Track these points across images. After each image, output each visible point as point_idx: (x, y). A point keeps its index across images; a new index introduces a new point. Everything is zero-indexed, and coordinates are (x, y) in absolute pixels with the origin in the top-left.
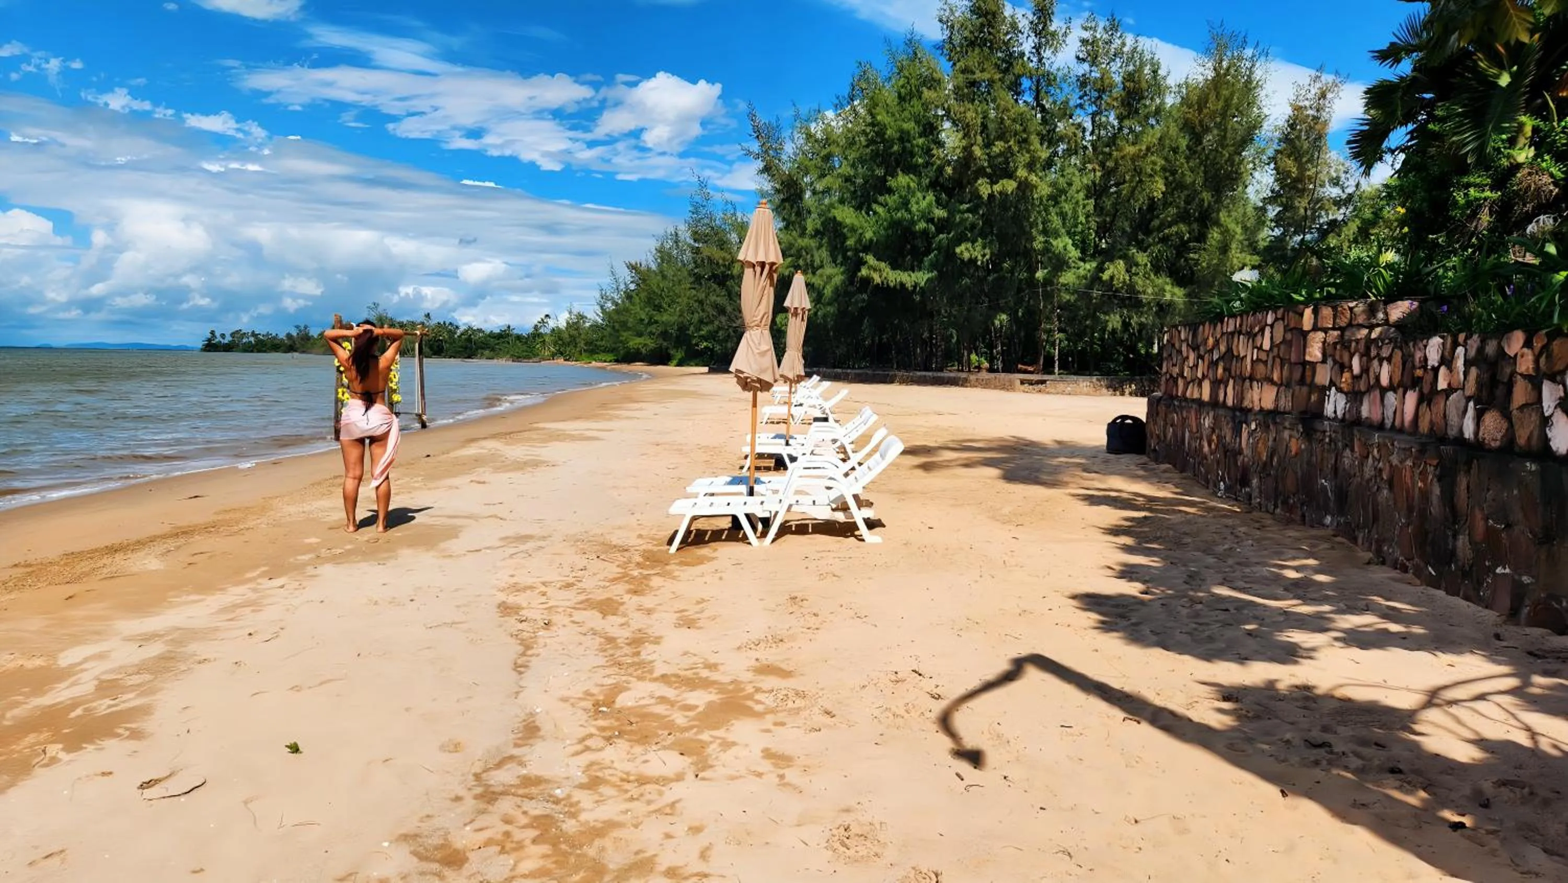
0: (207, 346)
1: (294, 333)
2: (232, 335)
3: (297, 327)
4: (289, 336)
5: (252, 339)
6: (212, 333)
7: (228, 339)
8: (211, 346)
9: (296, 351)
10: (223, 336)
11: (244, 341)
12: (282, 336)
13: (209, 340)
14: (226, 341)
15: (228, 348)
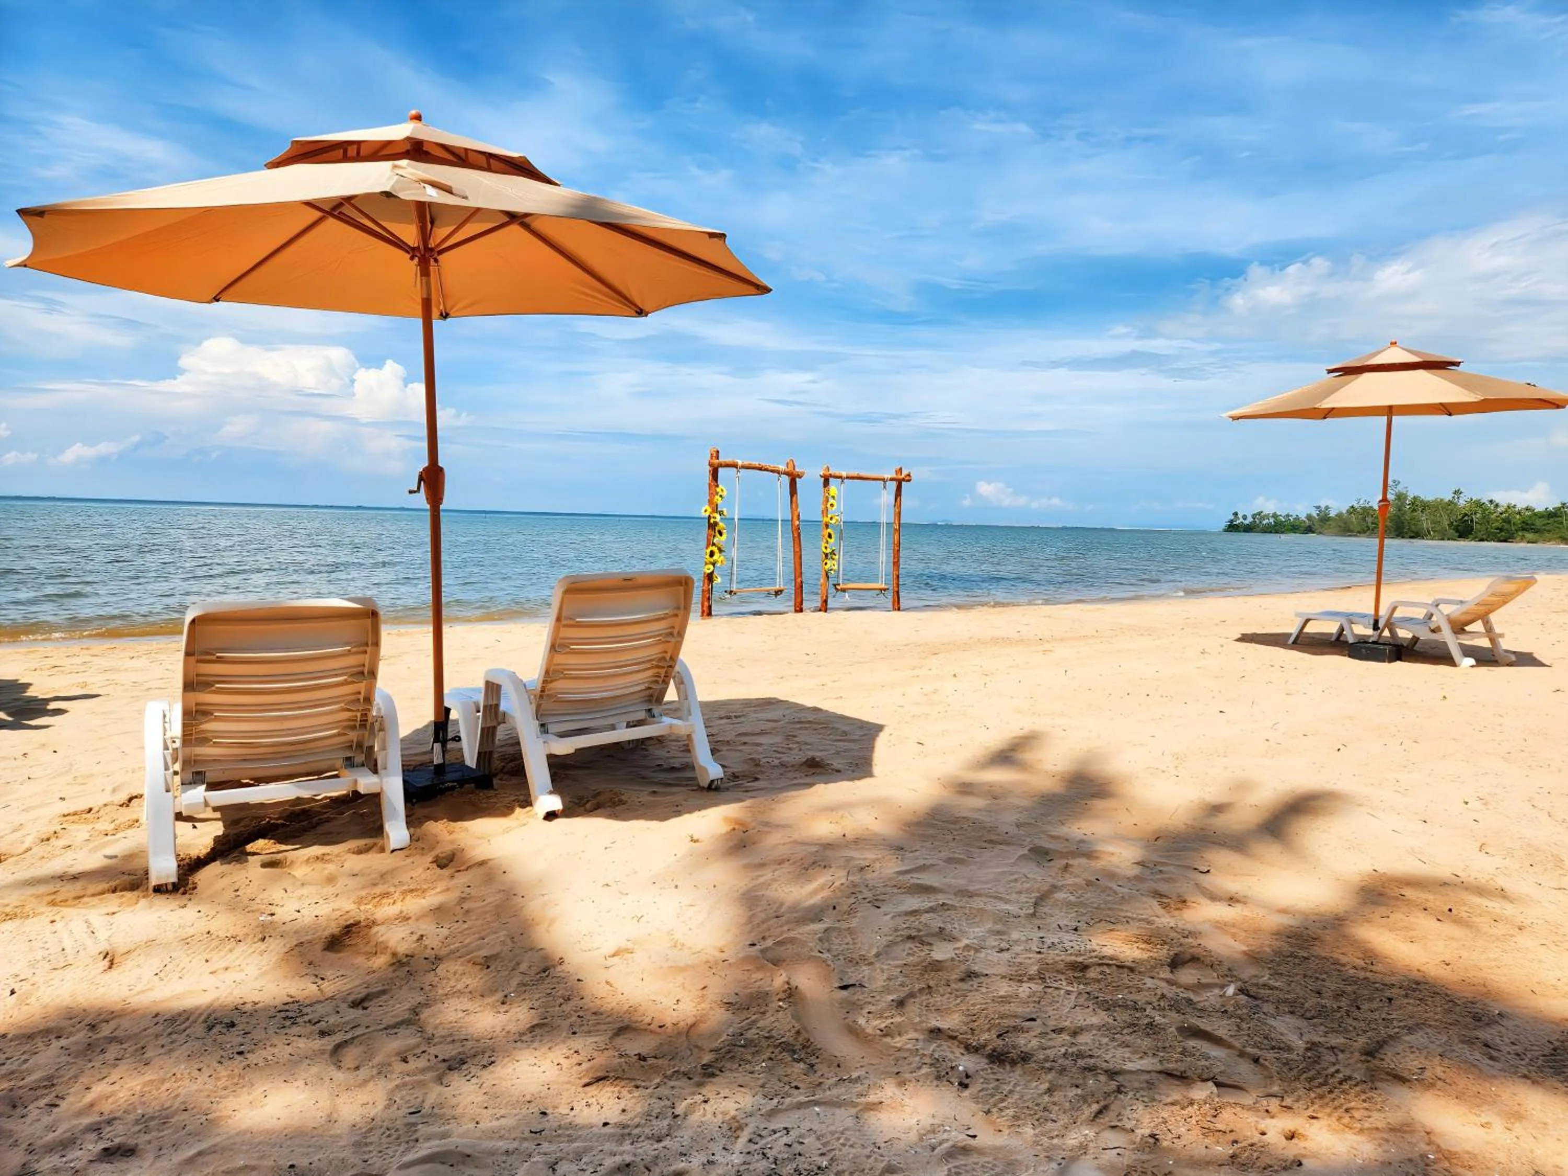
0: (1230, 526)
1: (1314, 513)
2: (1254, 516)
3: (1318, 507)
4: (1309, 517)
5: (1272, 520)
6: (1236, 514)
7: (1249, 520)
8: (1232, 527)
9: (1313, 532)
10: (1245, 517)
11: (1264, 522)
12: (1303, 517)
13: (1232, 521)
14: (1247, 522)
15: (1248, 529)
